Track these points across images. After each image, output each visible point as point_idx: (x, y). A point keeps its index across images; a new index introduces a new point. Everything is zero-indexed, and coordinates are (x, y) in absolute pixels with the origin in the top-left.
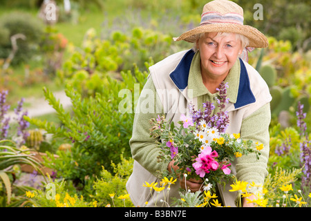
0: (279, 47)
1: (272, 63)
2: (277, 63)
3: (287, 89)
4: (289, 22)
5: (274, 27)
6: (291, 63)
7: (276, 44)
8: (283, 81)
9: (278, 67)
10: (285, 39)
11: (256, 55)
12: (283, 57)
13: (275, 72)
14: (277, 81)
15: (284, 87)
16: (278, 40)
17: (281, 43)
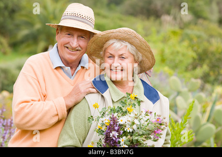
11: (211, 100)
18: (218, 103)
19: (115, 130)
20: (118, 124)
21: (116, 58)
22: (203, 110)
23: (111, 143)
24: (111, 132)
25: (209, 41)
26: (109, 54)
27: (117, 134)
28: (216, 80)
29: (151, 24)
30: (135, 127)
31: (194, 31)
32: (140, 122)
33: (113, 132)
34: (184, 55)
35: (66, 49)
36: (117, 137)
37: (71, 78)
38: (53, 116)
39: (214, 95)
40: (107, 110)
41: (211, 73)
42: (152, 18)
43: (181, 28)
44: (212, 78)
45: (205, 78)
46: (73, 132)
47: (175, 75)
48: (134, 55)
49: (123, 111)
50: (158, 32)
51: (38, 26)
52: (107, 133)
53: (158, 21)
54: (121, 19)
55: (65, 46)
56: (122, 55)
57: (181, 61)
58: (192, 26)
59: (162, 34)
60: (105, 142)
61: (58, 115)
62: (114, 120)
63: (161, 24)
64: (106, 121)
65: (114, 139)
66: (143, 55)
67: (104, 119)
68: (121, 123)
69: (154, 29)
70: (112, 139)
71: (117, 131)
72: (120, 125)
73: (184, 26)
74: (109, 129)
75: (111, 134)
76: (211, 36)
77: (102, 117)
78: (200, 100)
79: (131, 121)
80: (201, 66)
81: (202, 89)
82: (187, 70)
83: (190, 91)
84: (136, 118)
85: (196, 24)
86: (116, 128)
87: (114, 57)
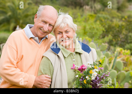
0: (125, 52)
1: (121, 60)
2: (123, 60)
3: (128, 72)
4: (129, 41)
5: (122, 43)
6: (130, 60)
7: (123, 51)
8: (127, 69)
9: (124, 62)
10: (127, 49)
11: (114, 56)
12: (126, 57)
13: (122, 64)
14: (123, 68)
15: (127, 71)
16: (124, 49)
17: (126, 51)
18: (118, 57)
22: (109, 62)
25: (112, 21)
28: (117, 44)
29: (77, 11)
31: (102, 15)
34: (97, 30)
39: (116, 53)
41: (114, 40)
42: (78, 8)
43: (95, 13)
44: (114, 42)
45: (110, 43)
47: (93, 42)
50: (82, 16)
51: (10, 13)
53: (81, 10)
57: (96, 33)
58: (101, 12)
59: (84, 17)
63: (83, 11)
69: (79, 14)
73: (96, 12)
76: (113, 17)
78: (107, 56)
80: (108, 36)
81: (109, 49)
82: (99, 38)
83: (101, 50)
85: (103, 10)
87: (62, 33)
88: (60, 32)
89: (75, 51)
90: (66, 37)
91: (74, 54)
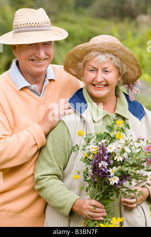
19: (104, 160)
20: (107, 152)
21: (100, 71)
23: (100, 174)
24: (99, 162)
26: (91, 67)
27: (106, 164)
29: (125, 26)
30: (125, 155)
32: (131, 149)
33: (102, 162)
35: (32, 62)
36: (106, 167)
37: (40, 96)
38: (32, 147)
40: (93, 137)
42: (127, 20)
46: (52, 159)
48: (118, 68)
49: (110, 137)
50: (134, 35)
52: (95, 163)
53: (133, 23)
54: (91, 24)
55: (30, 58)
56: (106, 68)
60: (92, 172)
61: (36, 144)
62: (103, 148)
63: (137, 25)
64: (93, 150)
65: (104, 170)
66: (128, 66)
67: (90, 147)
68: (110, 151)
69: (129, 33)
70: (101, 170)
71: (107, 161)
72: (109, 154)
74: (97, 158)
75: (100, 165)
77: (88, 144)
79: (121, 148)
84: (127, 145)
86: (106, 158)
87: (97, 70)
88: (93, 67)
89: (116, 112)
90: (103, 80)
91: (114, 117)
